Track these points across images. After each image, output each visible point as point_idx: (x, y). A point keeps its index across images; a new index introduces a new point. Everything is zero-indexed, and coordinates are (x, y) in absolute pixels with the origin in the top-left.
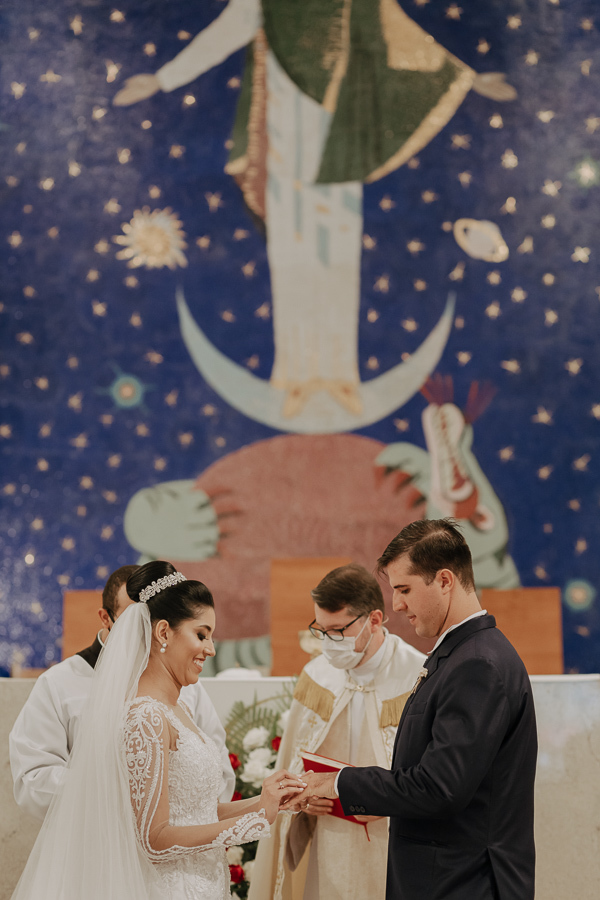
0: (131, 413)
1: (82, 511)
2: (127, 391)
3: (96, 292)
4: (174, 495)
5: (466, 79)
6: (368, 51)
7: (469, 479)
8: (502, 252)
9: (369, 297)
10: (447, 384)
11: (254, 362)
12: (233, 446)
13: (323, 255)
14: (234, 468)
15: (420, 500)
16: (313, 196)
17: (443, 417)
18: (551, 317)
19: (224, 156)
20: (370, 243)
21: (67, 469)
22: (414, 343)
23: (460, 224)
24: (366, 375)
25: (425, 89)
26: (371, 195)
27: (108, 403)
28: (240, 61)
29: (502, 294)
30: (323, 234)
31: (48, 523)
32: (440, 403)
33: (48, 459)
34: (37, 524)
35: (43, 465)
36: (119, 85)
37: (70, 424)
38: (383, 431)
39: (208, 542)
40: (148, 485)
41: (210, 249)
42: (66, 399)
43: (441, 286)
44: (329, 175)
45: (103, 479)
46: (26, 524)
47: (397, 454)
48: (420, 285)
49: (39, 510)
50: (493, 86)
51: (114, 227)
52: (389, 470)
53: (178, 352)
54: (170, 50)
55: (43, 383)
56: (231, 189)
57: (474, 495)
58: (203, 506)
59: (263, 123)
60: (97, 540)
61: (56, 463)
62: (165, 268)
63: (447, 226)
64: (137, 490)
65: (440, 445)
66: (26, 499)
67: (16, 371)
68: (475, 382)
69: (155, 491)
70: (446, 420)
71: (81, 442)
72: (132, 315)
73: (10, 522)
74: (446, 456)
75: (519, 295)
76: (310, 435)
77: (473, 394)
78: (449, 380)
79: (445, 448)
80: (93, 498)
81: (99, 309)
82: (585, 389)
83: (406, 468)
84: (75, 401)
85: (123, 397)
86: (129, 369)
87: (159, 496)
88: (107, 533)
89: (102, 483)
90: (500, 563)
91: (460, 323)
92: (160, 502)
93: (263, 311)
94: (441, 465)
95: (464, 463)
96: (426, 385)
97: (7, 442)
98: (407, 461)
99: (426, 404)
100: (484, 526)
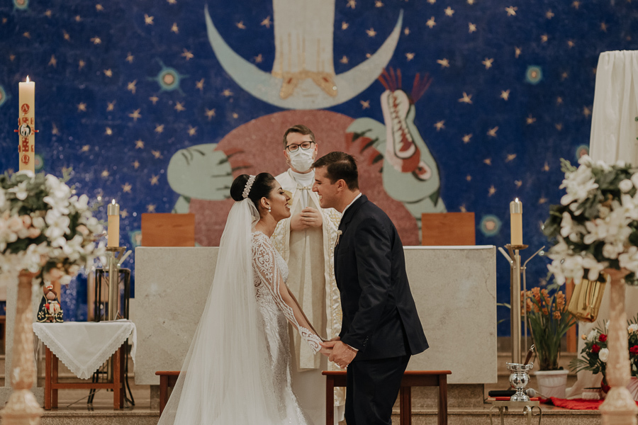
0: (171, 94)
1: (136, 164)
2: (169, 79)
3: (147, 8)
4: (203, 154)
7: (413, 142)
9: (341, 12)
10: (397, 75)
11: (259, 59)
12: (244, 120)
14: (245, 135)
15: (379, 158)
17: (395, 99)
18: (472, 28)
21: (126, 135)
22: (375, 46)
24: (339, 69)
27: (155, 87)
29: (437, 11)
31: (112, 174)
32: (393, 90)
33: (112, 128)
34: (105, 174)
35: (109, 132)
37: (128, 103)
38: (351, 109)
39: (226, 188)
40: (184, 147)
42: (125, 84)
43: (394, 5)
45: (151, 143)
46: (98, 172)
47: (361, 125)
48: (379, 4)
49: (106, 164)
52: (356, 136)
53: (205, 51)
55: (109, 73)
57: (417, 152)
58: (222, 162)
60: (148, 185)
61: (118, 130)
64: (176, 150)
65: (393, 119)
66: (97, 155)
67: (89, 64)
68: (418, 75)
69: (189, 151)
70: (397, 102)
71: (136, 115)
72: (172, 25)
73: (86, 171)
74: (397, 127)
75: (449, 12)
76: (300, 111)
77: (416, 82)
78: (399, 73)
79: (396, 121)
80: (144, 155)
81: (149, 20)
82: (496, 79)
83: (368, 135)
84: (131, 86)
85: (166, 84)
86: (170, 64)
87: (191, 155)
88: (154, 180)
89: (150, 145)
90: (436, 203)
91: (407, 32)
92: (192, 159)
93: (266, 22)
94: (393, 133)
95: (409, 132)
96: (382, 75)
97: (83, 114)
98: (370, 130)
99: (384, 90)
100: (423, 177)
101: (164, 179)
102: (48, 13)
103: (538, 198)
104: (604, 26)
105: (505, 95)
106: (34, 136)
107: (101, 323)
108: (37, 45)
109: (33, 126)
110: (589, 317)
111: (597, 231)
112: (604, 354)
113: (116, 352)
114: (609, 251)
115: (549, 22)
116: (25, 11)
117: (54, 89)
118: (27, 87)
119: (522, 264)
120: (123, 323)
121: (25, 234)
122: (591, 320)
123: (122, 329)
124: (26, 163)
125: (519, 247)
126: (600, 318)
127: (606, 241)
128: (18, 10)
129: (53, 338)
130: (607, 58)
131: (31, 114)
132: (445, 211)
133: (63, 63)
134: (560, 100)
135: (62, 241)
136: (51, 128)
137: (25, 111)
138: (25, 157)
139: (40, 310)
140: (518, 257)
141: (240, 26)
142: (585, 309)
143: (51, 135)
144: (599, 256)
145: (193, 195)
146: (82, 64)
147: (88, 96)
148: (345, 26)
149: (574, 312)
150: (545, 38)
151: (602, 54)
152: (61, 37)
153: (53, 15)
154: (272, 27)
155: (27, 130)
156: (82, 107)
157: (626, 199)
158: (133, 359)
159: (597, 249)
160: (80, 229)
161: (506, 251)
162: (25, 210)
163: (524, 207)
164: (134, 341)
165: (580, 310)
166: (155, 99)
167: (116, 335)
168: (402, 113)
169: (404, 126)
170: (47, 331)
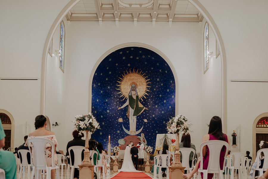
0: (118, 133)
2: (118, 132)
3: (116, 124)
5: (145, 108)
6: (137, 105)
9: (137, 125)
12: (126, 136)
13: (133, 121)
14: (126, 138)
16: (133, 117)
17: (142, 134)
18: (151, 127)
19: (126, 114)
21: (114, 138)
22: (140, 128)
24: (136, 131)
25: (142, 109)
26: (137, 117)
27: (117, 132)
28: (127, 106)
29: (147, 125)
30: (133, 120)
36: (118, 108)
37: (114, 134)
38: (138, 135)
39: (124, 143)
41: (125, 121)
43: (142, 124)
44: (134, 115)
45: (117, 138)
47: (139, 137)
50: (147, 109)
51: (118, 119)
52: (138, 138)
53: (122, 129)
54: (122, 105)
56: (127, 116)
57: (145, 140)
58: (124, 141)
59: (129, 111)
64: (119, 139)
72: (119, 126)
77: (145, 132)
78: (143, 131)
80: (116, 140)
87: (121, 140)
90: (146, 145)
91: (144, 127)
94: (142, 138)
95: (144, 138)
96: (141, 132)
101: (118, 142)
102: (106, 125)
105: (154, 134)
109: (110, 140)
118: (109, 137)
130: (157, 135)
141: (126, 126)
145: (121, 144)
168: (143, 136)
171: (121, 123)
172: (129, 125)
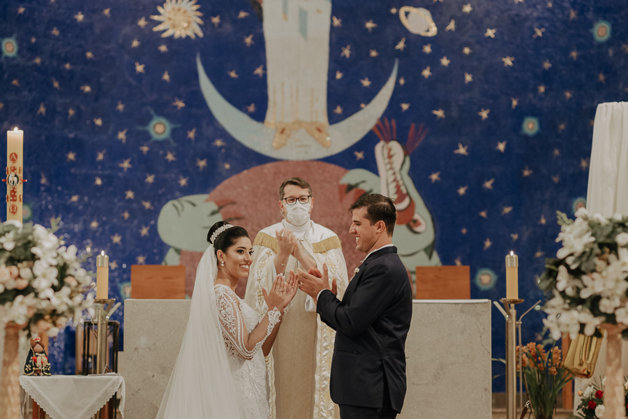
0: (162, 144)
1: (126, 215)
2: (160, 128)
3: (138, 56)
4: (194, 205)
7: (408, 194)
8: (433, 31)
9: (336, 61)
10: (391, 126)
11: (252, 108)
12: (236, 170)
13: (303, 30)
14: (236, 186)
17: (390, 150)
18: (468, 78)
20: (337, 22)
21: (115, 185)
22: (369, 96)
23: (403, 10)
24: (333, 119)
27: (146, 137)
29: (433, 60)
30: (303, 15)
31: (102, 224)
32: (387, 140)
33: (102, 177)
34: (94, 224)
35: (99, 182)
37: (118, 153)
38: (345, 160)
40: (175, 198)
41: (220, 25)
42: (116, 133)
43: (389, 55)
45: (142, 193)
46: (86, 223)
47: (354, 176)
48: (374, 54)
49: (96, 214)
51: (151, 8)
52: (350, 188)
53: (197, 100)
55: (99, 122)
57: (412, 204)
58: (213, 213)
60: (137, 236)
61: (108, 180)
62: (188, 37)
63: (394, 11)
64: (167, 201)
65: (387, 170)
66: (86, 206)
67: (79, 113)
68: (413, 125)
69: (179, 202)
70: (392, 153)
71: (126, 165)
72: (163, 73)
73: (75, 221)
74: (391, 178)
75: (445, 62)
76: (293, 161)
77: (411, 133)
78: (394, 123)
79: (391, 172)
80: (135, 205)
81: (140, 68)
82: (492, 131)
83: (362, 187)
84: (122, 136)
85: (157, 133)
86: (161, 113)
87: (182, 206)
88: (144, 231)
89: (140, 196)
90: (430, 256)
91: (402, 82)
92: (183, 210)
93: (259, 71)
94: (388, 185)
95: (404, 184)
96: (377, 126)
97: (73, 164)
98: (364, 182)
99: (378, 141)
100: (418, 229)
101: (154, 231)
102: (38, 61)
103: (534, 251)
104: (602, 77)
105: (501, 147)
106: (22, 185)
107: (89, 377)
108: (26, 93)
109: (21, 175)
110: (585, 372)
111: (593, 285)
112: (600, 411)
113: (104, 406)
114: (605, 306)
115: (546, 72)
116: (14, 58)
117: (43, 138)
118: (16, 136)
119: (517, 319)
120: (112, 377)
121: (12, 285)
122: (588, 375)
123: (111, 382)
124: (14, 213)
125: (514, 302)
126: (596, 374)
127: (603, 295)
128: (7, 58)
129: (40, 391)
130: (604, 109)
131: (20, 163)
132: (440, 265)
133: (52, 112)
134: (557, 152)
135: (50, 293)
136: (40, 178)
137: (13, 160)
138: (13, 207)
139: (27, 363)
140: (513, 312)
141: (233, 74)
142: (581, 365)
143: (40, 185)
144: (595, 311)
145: (183, 246)
146: (71, 112)
147: (77, 145)
148: (339, 76)
149: (570, 368)
150: (542, 89)
151: (600, 105)
152: (50, 85)
153: (43, 63)
154: (265, 76)
155: (16, 179)
156: (71, 156)
157: (622, 252)
158: (122, 413)
159: (593, 304)
160: (68, 280)
161: (502, 305)
162: (12, 261)
163: (520, 261)
164: (123, 395)
165: (576, 365)
166: (145, 149)
167: (104, 389)
168: (397, 165)
169: (399, 178)
170: (34, 384)
171: (182, 46)
172: (262, 62)
